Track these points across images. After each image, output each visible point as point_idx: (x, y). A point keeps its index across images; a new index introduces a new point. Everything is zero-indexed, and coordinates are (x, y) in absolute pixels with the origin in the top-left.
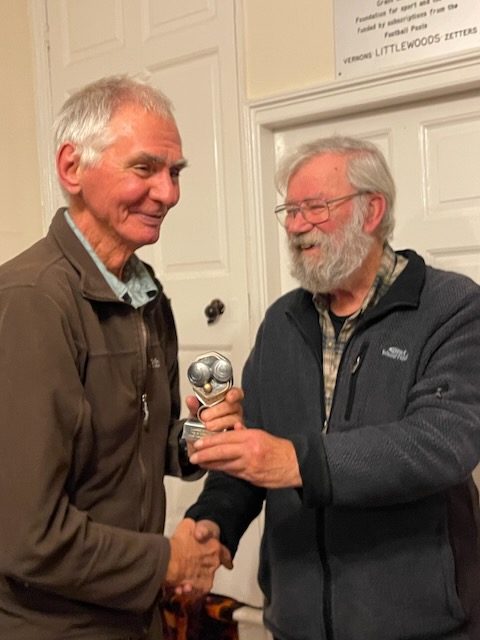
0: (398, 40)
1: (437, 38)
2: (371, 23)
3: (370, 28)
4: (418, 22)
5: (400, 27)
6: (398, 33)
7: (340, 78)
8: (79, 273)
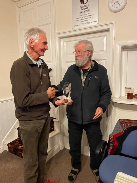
0: (83, 23)
1: (90, 23)
2: (78, 19)
3: (78, 20)
4: (86, 20)
5: (83, 20)
6: (83, 21)
7: (73, 29)
8: (27, 60)
